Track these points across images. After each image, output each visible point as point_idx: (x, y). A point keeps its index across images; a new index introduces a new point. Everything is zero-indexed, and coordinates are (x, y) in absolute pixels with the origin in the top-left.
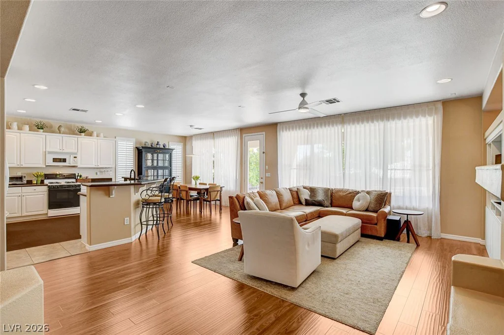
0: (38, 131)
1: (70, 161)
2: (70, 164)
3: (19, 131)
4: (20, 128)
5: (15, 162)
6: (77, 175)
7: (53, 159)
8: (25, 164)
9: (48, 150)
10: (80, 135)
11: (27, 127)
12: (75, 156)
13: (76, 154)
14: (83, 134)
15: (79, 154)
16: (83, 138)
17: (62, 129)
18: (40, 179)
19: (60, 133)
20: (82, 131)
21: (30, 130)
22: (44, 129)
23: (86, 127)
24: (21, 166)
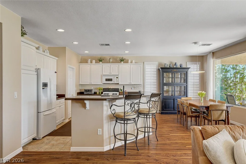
0: (99, 63)
1: (115, 81)
2: (114, 82)
3: (91, 64)
4: (91, 62)
5: (89, 82)
6: (119, 89)
7: (106, 79)
8: (93, 82)
9: (104, 73)
10: (121, 63)
11: (94, 61)
12: (117, 77)
13: (118, 75)
14: (122, 62)
15: (120, 75)
16: (122, 65)
17: (111, 60)
18: (101, 91)
19: (110, 63)
20: (122, 60)
21: (96, 63)
22: (103, 61)
23: (125, 57)
24: (91, 84)
